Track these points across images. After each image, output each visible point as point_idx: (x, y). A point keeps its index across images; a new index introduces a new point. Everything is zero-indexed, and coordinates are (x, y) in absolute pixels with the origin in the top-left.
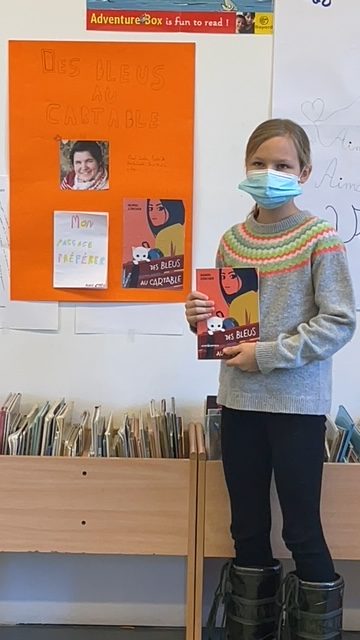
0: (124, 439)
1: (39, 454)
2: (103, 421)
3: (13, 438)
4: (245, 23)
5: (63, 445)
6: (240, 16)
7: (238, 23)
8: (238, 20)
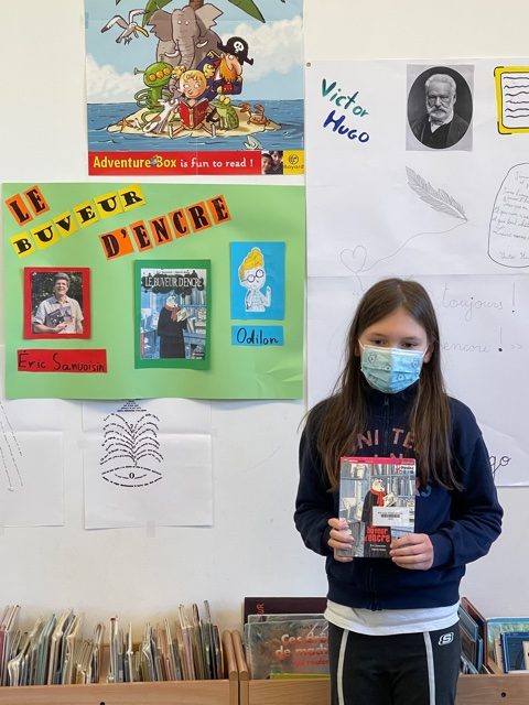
0: (149, 658)
1: (46, 683)
3: (14, 665)
4: (271, 162)
5: (75, 670)
6: (266, 155)
7: (264, 163)
8: (263, 159)
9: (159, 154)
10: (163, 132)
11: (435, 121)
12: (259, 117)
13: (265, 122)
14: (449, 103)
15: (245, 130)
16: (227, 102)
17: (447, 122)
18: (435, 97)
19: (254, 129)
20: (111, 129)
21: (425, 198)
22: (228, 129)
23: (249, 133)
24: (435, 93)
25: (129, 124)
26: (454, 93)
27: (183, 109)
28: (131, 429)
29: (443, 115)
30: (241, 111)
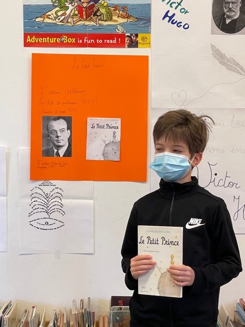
2: (38, 316)
4: (131, 41)
6: (128, 36)
7: (127, 41)
8: (127, 39)
9: (65, 35)
10: (68, 22)
11: (229, 17)
14: (237, 6)
15: (116, 21)
17: (235, 18)
18: (229, 3)
19: (121, 20)
20: (37, 20)
21: (222, 63)
25: (48, 17)
27: (80, 9)
28: (47, 196)
29: (233, 13)
30: (114, 10)
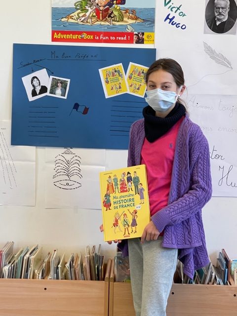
0: (69, 269)
1: (21, 278)
2: (59, 258)
3: (6, 269)
4: (139, 38)
5: (34, 272)
6: (136, 34)
7: (135, 38)
8: (135, 36)
9: (85, 32)
10: (87, 22)
12: (133, 16)
13: (136, 19)
14: (226, 11)
15: (126, 22)
16: (118, 8)
17: (224, 20)
18: (219, 8)
20: (63, 20)
21: (212, 57)
22: (118, 21)
23: (128, 24)
24: (219, 6)
25: (71, 18)
26: (229, 6)
27: (97, 11)
28: (68, 162)
29: (223, 17)
30: (125, 13)
